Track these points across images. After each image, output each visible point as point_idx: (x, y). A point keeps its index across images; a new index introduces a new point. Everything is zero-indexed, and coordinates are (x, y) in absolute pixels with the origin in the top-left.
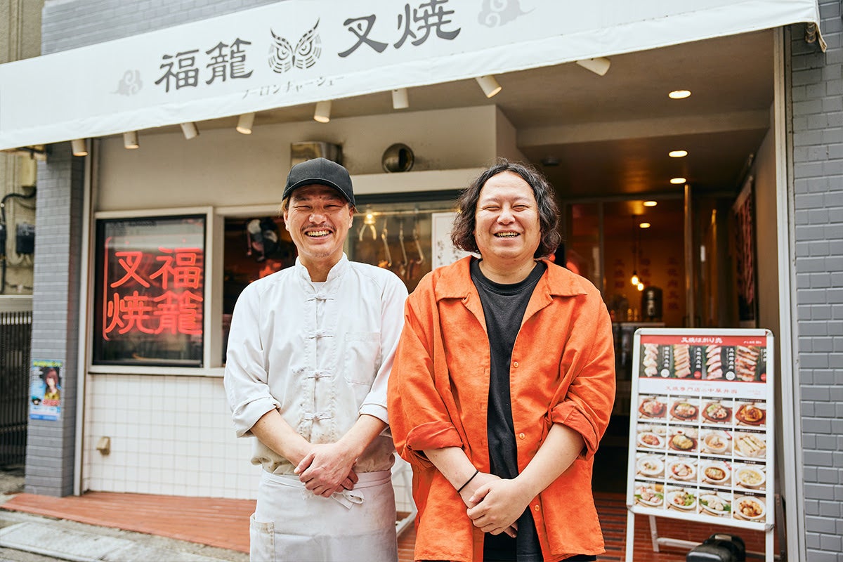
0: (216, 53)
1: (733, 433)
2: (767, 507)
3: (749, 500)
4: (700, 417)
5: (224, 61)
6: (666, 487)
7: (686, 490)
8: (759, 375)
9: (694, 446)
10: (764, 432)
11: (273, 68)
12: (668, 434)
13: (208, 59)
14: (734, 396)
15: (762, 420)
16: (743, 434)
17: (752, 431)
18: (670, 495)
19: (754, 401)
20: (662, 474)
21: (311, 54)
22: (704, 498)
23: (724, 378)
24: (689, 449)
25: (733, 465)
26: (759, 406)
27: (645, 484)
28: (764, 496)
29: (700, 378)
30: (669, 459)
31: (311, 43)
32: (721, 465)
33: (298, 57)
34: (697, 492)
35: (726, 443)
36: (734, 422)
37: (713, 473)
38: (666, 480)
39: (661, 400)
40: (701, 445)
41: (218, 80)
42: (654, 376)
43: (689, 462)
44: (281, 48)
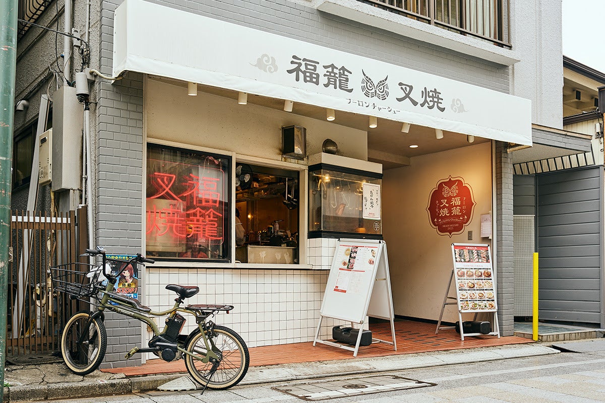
0: (330, 69)
1: (483, 280)
2: (495, 304)
3: (490, 302)
4: (474, 276)
5: (334, 76)
6: (469, 302)
7: (475, 302)
8: (487, 261)
9: (474, 287)
10: (491, 279)
11: (364, 92)
12: (467, 283)
13: (325, 71)
14: (482, 268)
15: (490, 275)
16: (486, 281)
17: (488, 279)
18: (471, 304)
19: (487, 269)
20: (467, 297)
21: (384, 93)
22: (480, 304)
23: (478, 262)
24: (473, 288)
25: (485, 291)
26: (489, 270)
27: (463, 302)
28: (494, 300)
29: (472, 262)
30: (468, 292)
31: (384, 87)
32: (482, 292)
33: (378, 92)
34: (477, 302)
35: (482, 284)
36: (483, 277)
37: (480, 295)
38: (469, 299)
39: (463, 270)
40: (476, 286)
41: (332, 86)
42: (459, 261)
43: (474, 292)
44: (369, 84)
